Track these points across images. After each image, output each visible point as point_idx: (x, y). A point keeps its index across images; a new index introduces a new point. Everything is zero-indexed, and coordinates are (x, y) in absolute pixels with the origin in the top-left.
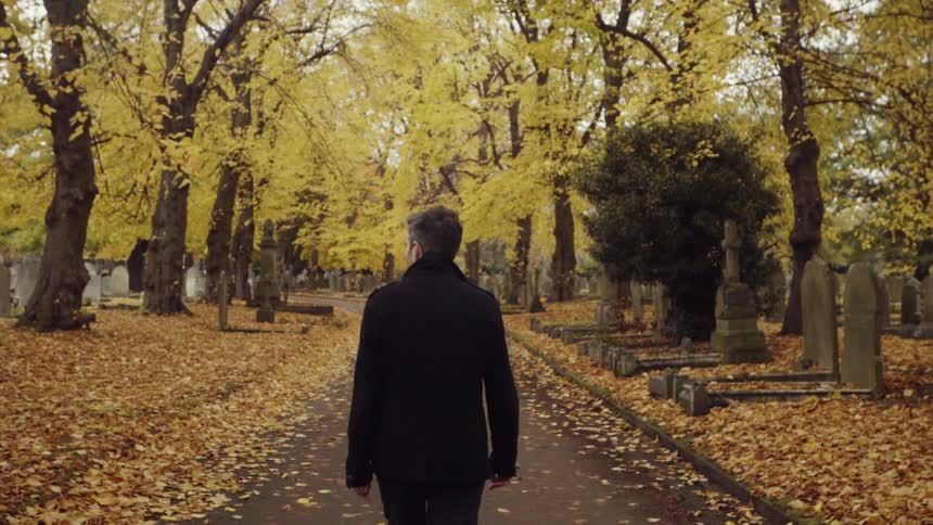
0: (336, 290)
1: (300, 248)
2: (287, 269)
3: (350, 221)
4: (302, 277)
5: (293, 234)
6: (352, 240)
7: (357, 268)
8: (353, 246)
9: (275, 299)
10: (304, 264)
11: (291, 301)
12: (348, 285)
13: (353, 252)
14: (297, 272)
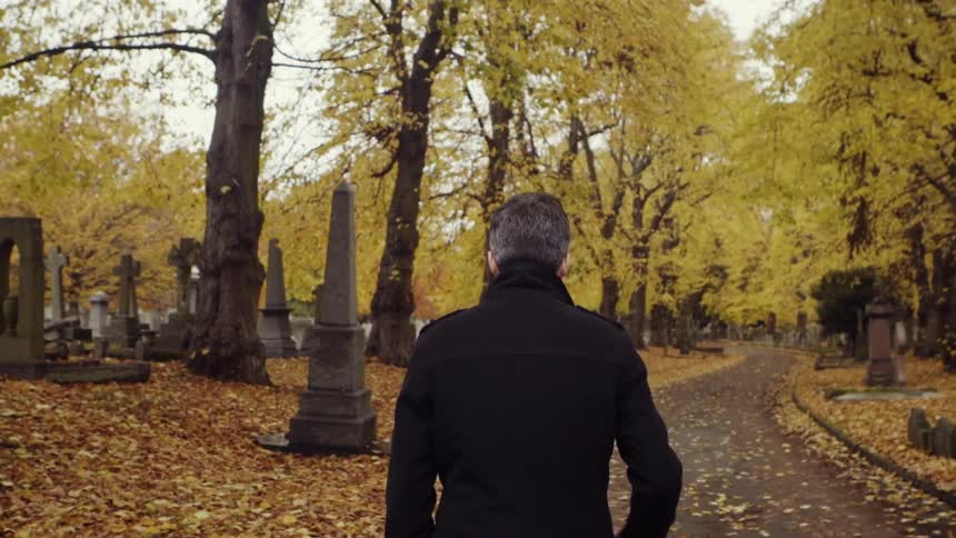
0: (733, 340)
1: (705, 307)
2: (695, 324)
3: (742, 288)
4: (707, 330)
5: (699, 296)
6: (744, 302)
7: (749, 322)
8: (745, 307)
9: (689, 343)
10: (709, 319)
11: (698, 345)
12: (741, 336)
13: (746, 311)
14: (703, 325)
